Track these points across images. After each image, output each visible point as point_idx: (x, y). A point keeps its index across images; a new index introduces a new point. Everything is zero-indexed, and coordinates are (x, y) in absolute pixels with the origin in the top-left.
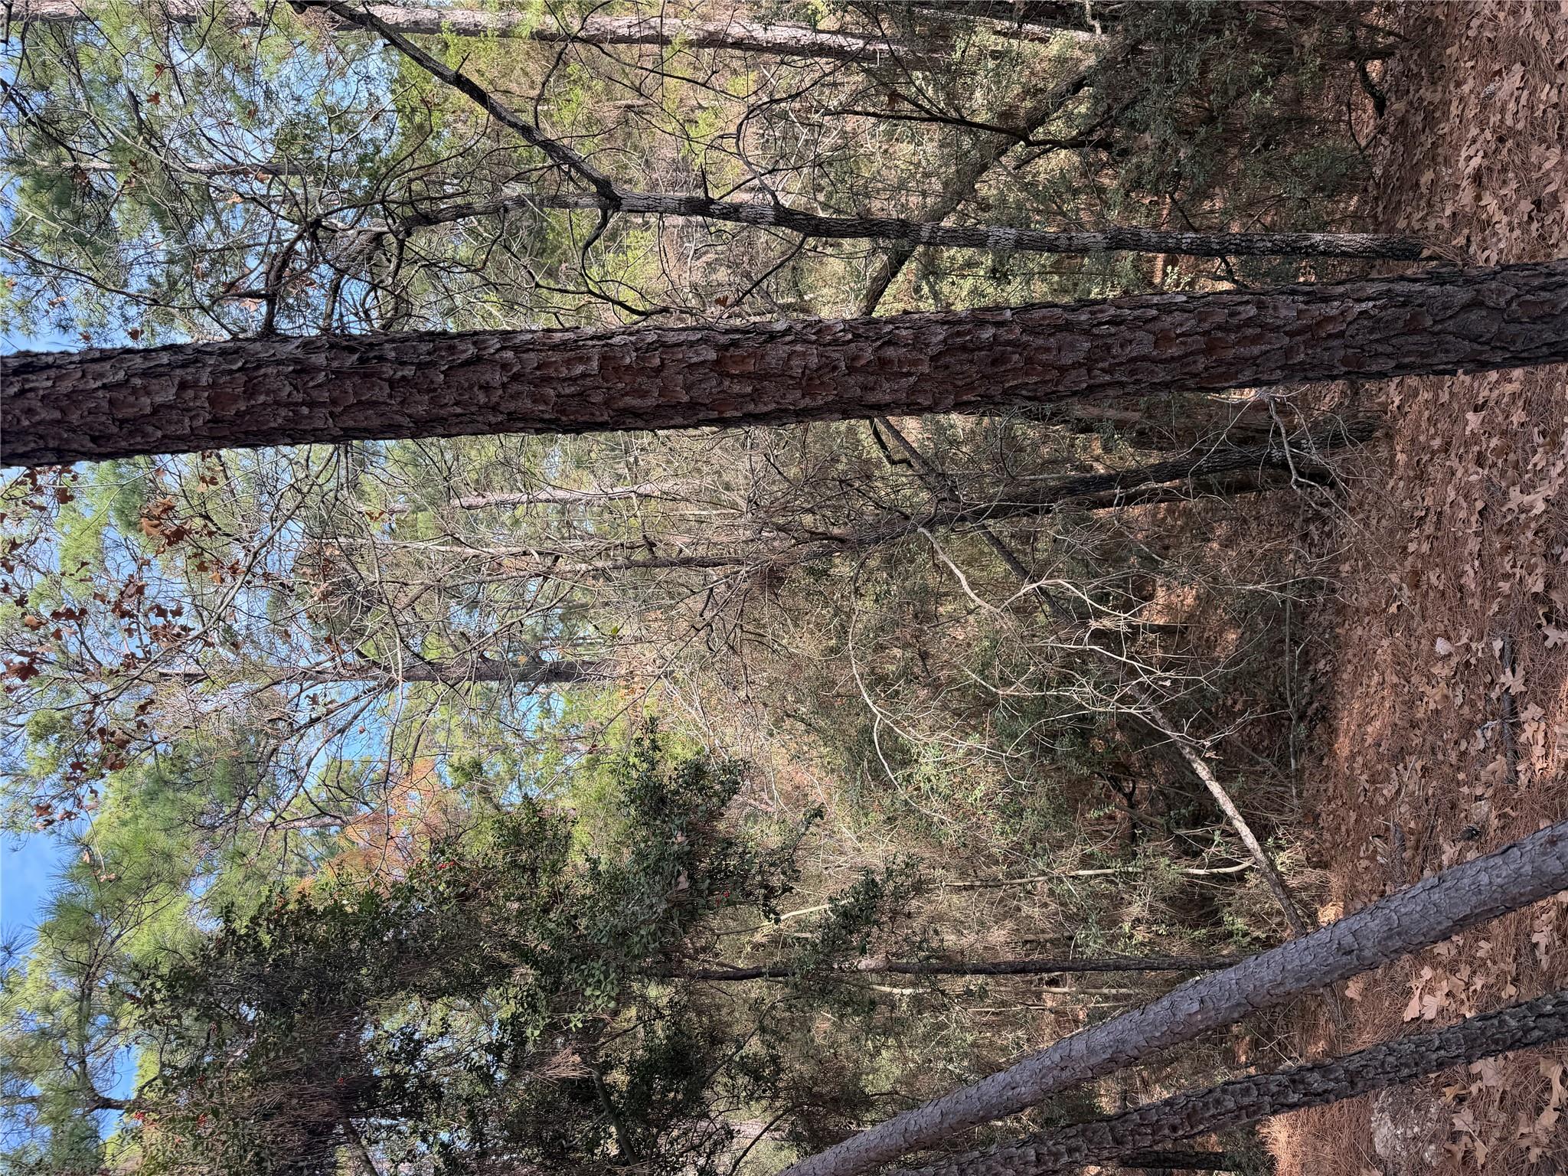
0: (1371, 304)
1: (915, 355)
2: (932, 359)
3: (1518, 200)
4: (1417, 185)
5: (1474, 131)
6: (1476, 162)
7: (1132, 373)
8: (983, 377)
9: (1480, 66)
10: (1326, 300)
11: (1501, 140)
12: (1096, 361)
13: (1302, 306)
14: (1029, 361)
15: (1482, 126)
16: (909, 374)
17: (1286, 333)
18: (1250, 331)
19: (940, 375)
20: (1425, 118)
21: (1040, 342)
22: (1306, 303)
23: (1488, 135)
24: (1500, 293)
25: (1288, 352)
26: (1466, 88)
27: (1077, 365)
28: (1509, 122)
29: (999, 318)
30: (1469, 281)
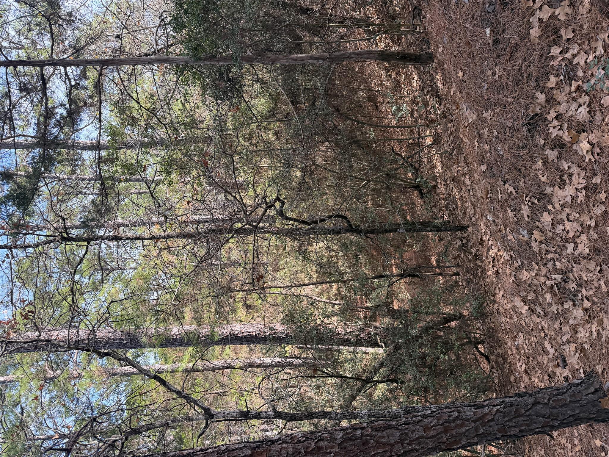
0: (499, 407)
1: (331, 444)
2: (339, 445)
3: (543, 376)
4: (510, 382)
5: (518, 357)
6: (524, 367)
7: (419, 444)
8: (360, 451)
9: (510, 336)
10: (482, 407)
11: (528, 358)
12: (404, 440)
13: (474, 410)
14: (377, 442)
15: (520, 354)
16: (330, 453)
17: (472, 421)
18: (458, 422)
19: (343, 452)
20: (503, 359)
21: (380, 434)
22: (476, 409)
23: (523, 357)
24: (544, 398)
25: (476, 429)
26: (509, 344)
27: (396, 443)
28: (527, 351)
29: (362, 426)
30: (531, 395)
